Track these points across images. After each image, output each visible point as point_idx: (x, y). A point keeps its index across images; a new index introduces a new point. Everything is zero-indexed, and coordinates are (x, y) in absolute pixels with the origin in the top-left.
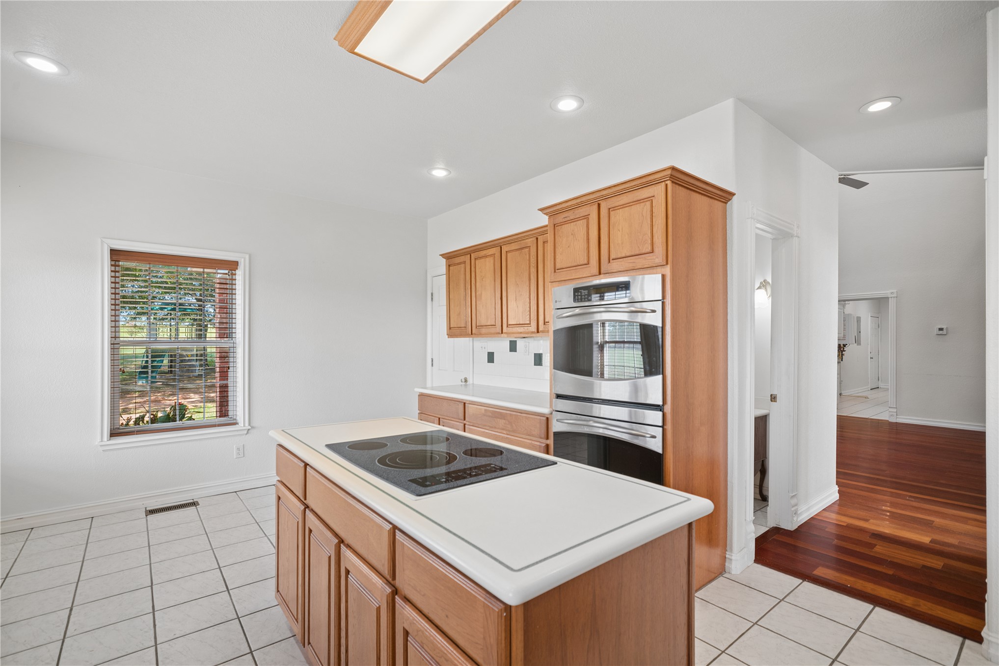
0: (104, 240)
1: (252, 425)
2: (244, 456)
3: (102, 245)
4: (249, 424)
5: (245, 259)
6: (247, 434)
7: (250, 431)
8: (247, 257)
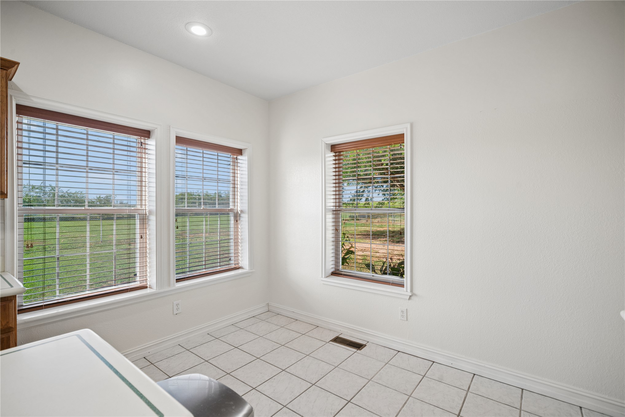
0: (323, 139)
1: (414, 292)
2: (407, 320)
3: (322, 143)
4: (412, 291)
5: (407, 128)
6: (409, 299)
7: (412, 298)
8: (409, 126)
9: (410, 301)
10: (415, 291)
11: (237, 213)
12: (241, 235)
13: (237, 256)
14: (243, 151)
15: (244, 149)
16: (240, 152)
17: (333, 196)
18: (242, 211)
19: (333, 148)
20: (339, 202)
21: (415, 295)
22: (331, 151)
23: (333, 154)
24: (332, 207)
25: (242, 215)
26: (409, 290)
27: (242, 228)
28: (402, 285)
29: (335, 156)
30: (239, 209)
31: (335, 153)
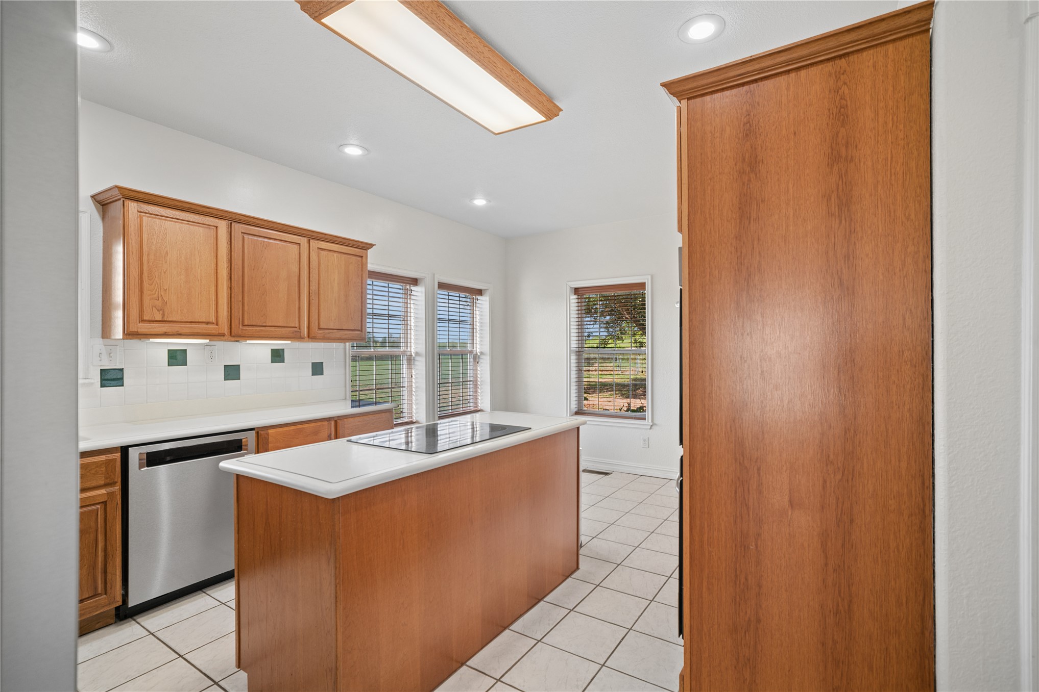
0: (567, 283)
1: (654, 422)
2: (648, 447)
3: (566, 286)
4: (652, 421)
5: (648, 279)
6: (650, 429)
7: (653, 427)
8: (649, 277)
9: (651, 430)
10: (656, 422)
11: (476, 354)
12: (481, 377)
13: (476, 400)
14: (483, 292)
15: (485, 290)
16: (480, 292)
17: (575, 338)
18: (482, 353)
19: (577, 291)
20: (582, 344)
21: (655, 424)
22: (575, 294)
23: (576, 296)
24: (575, 349)
25: (482, 357)
26: (650, 421)
27: (482, 370)
28: (645, 419)
29: (578, 299)
30: (478, 350)
31: (578, 295)
